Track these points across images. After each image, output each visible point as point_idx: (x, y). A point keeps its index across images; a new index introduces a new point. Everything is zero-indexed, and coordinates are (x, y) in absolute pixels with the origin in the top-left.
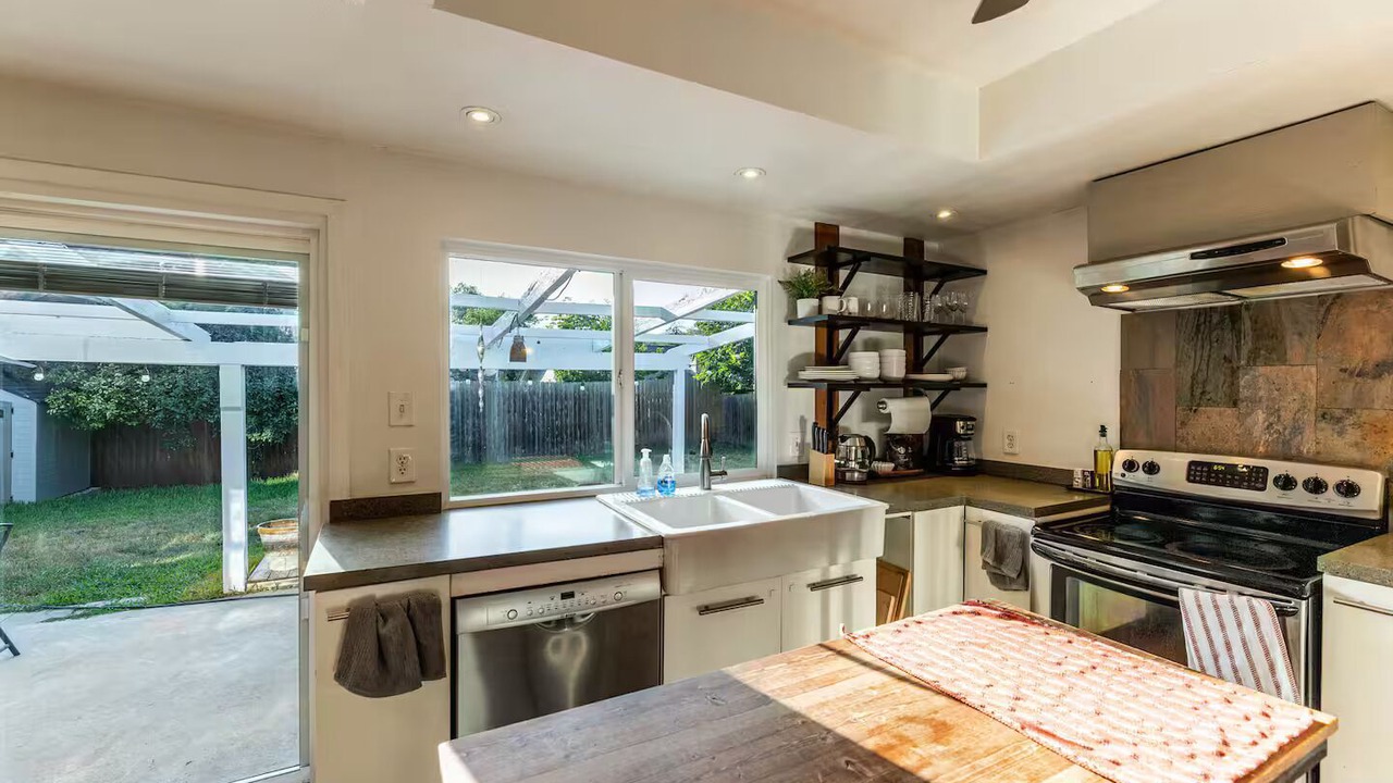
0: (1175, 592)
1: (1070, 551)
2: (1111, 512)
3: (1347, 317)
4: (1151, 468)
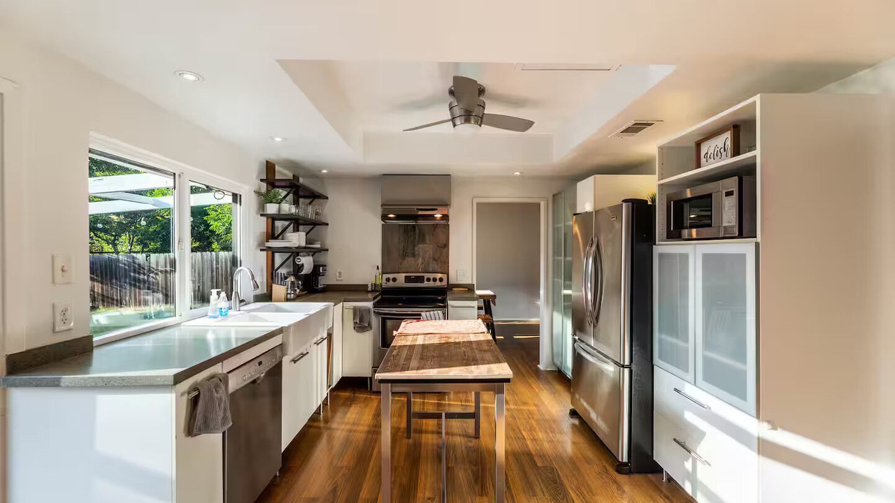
0: (420, 315)
1: (386, 310)
2: (382, 297)
3: (439, 230)
4: (394, 280)
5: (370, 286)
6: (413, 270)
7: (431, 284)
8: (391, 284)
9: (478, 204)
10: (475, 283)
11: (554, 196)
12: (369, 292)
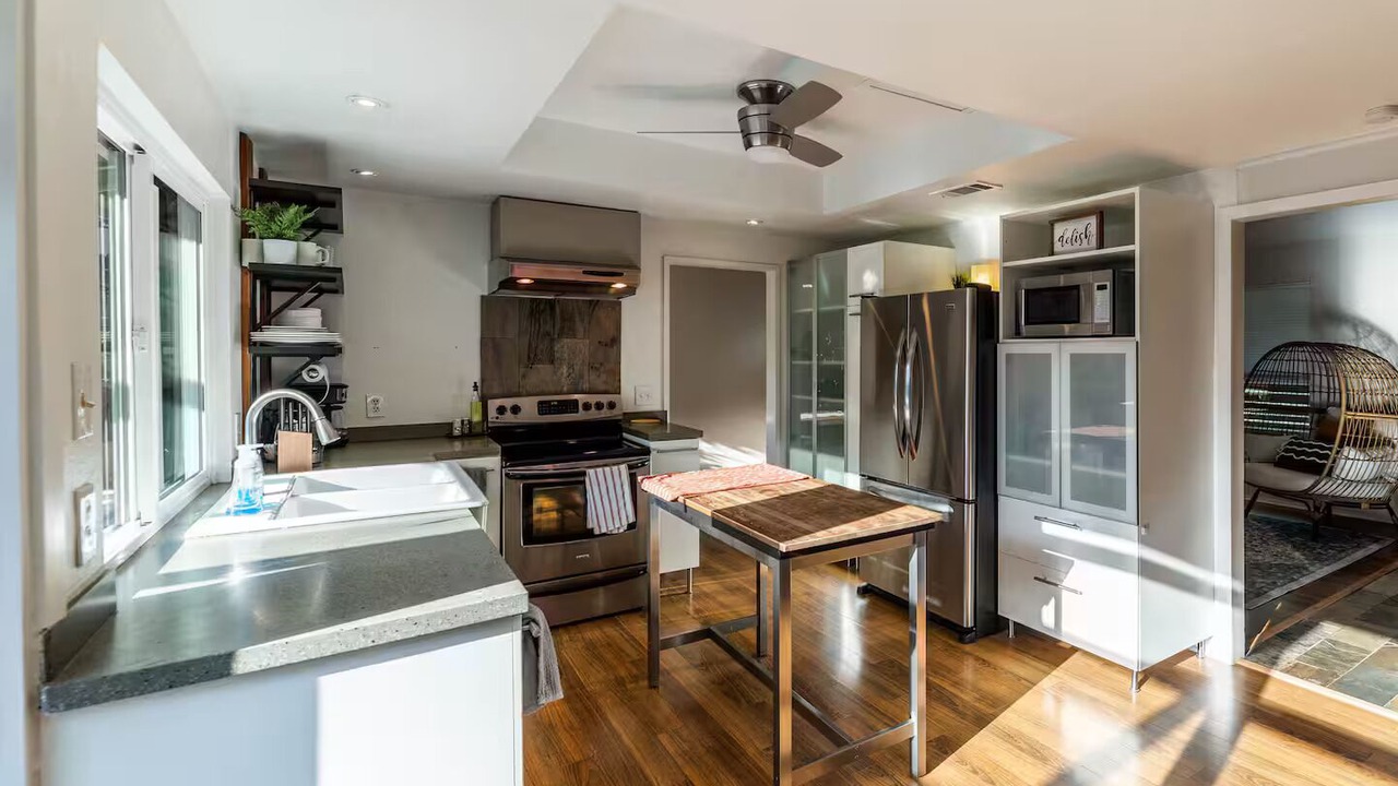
3: (601, 313)
4: (516, 409)
5: (457, 425)
6: (552, 389)
7: (593, 414)
8: (509, 418)
9: (672, 267)
10: (667, 408)
11: (790, 263)
12: (457, 437)
